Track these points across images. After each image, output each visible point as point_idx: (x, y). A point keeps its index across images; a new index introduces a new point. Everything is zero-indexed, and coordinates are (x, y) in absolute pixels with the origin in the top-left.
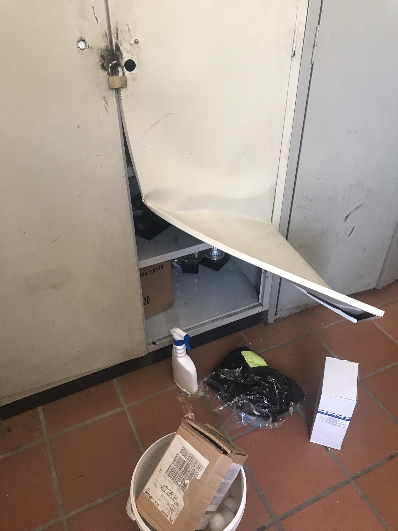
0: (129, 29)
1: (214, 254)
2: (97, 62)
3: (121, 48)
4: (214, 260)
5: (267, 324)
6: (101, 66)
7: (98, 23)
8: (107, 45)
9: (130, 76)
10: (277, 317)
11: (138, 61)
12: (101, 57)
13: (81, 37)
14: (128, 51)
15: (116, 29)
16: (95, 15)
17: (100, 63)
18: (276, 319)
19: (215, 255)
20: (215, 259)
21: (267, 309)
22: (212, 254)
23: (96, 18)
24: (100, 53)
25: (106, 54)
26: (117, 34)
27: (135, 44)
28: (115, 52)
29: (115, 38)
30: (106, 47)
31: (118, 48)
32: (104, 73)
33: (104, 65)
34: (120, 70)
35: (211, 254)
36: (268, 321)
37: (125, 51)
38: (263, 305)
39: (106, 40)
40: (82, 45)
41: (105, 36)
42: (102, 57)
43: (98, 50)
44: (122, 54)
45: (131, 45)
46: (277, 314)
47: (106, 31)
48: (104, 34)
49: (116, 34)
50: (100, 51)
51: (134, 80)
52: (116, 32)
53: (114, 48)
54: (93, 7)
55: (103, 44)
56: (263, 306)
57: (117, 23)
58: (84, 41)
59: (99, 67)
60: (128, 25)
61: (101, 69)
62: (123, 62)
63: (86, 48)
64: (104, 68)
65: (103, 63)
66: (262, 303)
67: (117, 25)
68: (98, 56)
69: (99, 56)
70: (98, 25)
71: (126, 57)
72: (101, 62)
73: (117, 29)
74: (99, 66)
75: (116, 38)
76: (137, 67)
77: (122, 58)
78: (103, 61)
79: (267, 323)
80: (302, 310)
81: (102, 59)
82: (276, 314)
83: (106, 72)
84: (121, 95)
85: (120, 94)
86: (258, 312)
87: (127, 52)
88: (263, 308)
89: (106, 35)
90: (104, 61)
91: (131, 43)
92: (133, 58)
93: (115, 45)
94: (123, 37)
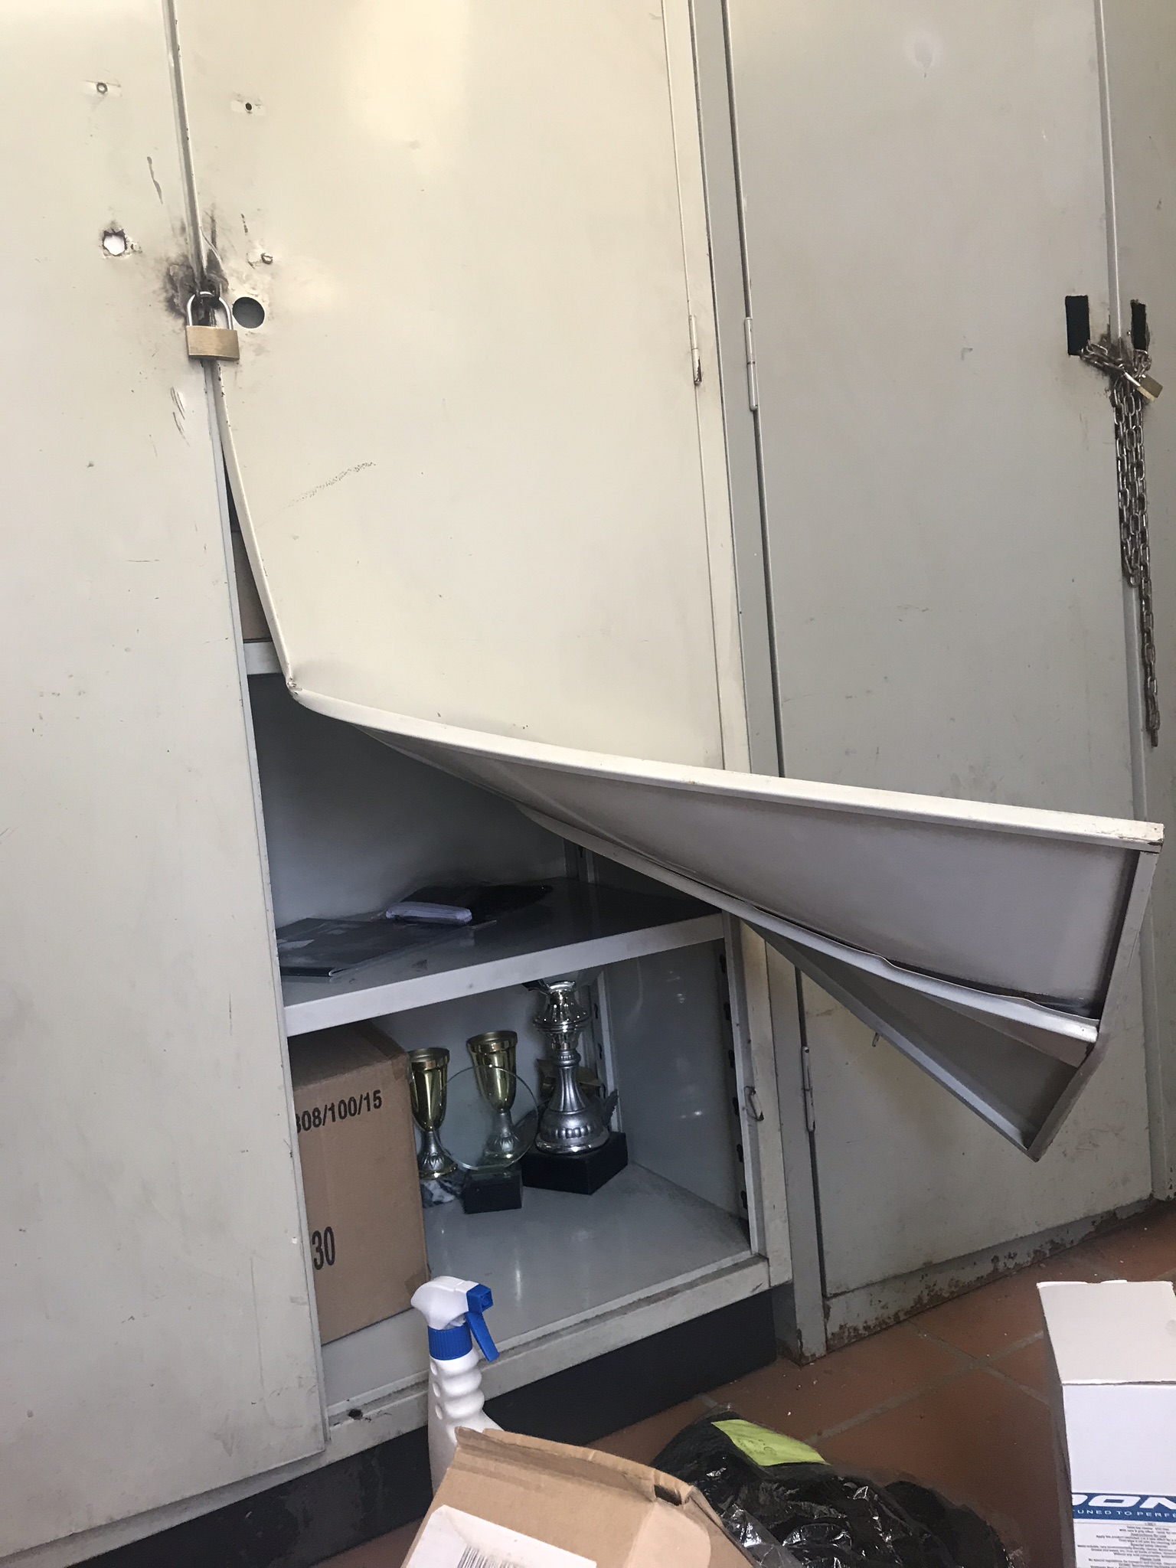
0: (245, 226)
1: (570, 1132)
2: (154, 292)
3: (223, 267)
4: (573, 1153)
5: (799, 1359)
6: (167, 304)
7: (160, 197)
8: (186, 253)
9: (248, 340)
10: (833, 1327)
11: (270, 305)
12: (167, 281)
13: (113, 223)
14: (244, 278)
15: (209, 220)
16: (155, 175)
17: (164, 295)
18: (829, 1336)
19: (574, 1136)
20: (575, 1149)
21: (787, 1277)
22: (564, 1132)
23: (157, 185)
24: (164, 270)
25: (181, 274)
26: (213, 233)
27: (263, 264)
28: (206, 274)
29: (206, 240)
30: (182, 258)
31: (213, 263)
32: (173, 322)
33: (175, 300)
34: (218, 316)
35: (560, 1133)
36: (803, 1341)
37: (235, 274)
38: (770, 1256)
39: (181, 240)
40: (114, 245)
41: (178, 231)
42: (170, 279)
43: (158, 261)
44: (226, 280)
45: (251, 265)
46: (829, 1308)
47: (182, 219)
48: (178, 225)
49: (210, 232)
50: (166, 265)
51: (260, 350)
52: (209, 226)
53: (205, 264)
54: (149, 159)
55: (174, 249)
56: (768, 1259)
57: (213, 205)
58: (120, 235)
59: (161, 305)
60: (243, 217)
61: (166, 310)
62: (228, 301)
63: (126, 251)
64: (173, 308)
65: (173, 297)
66: (766, 1253)
67: (212, 211)
68: (157, 277)
69: (162, 278)
70: (162, 202)
71: (236, 291)
72: (166, 291)
73: (213, 221)
74: (159, 302)
75: (210, 240)
76: (269, 319)
77: (225, 290)
78: (171, 292)
79: (802, 1355)
80: (920, 1298)
81: (169, 286)
82: (827, 1314)
83: (181, 321)
84: (222, 382)
85: (220, 379)
86: (757, 1292)
87: (239, 278)
88: (771, 1269)
89: (183, 229)
90: (176, 290)
91: (251, 261)
92: (257, 296)
93: (208, 257)
94: (229, 241)
